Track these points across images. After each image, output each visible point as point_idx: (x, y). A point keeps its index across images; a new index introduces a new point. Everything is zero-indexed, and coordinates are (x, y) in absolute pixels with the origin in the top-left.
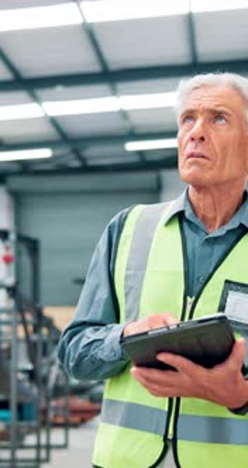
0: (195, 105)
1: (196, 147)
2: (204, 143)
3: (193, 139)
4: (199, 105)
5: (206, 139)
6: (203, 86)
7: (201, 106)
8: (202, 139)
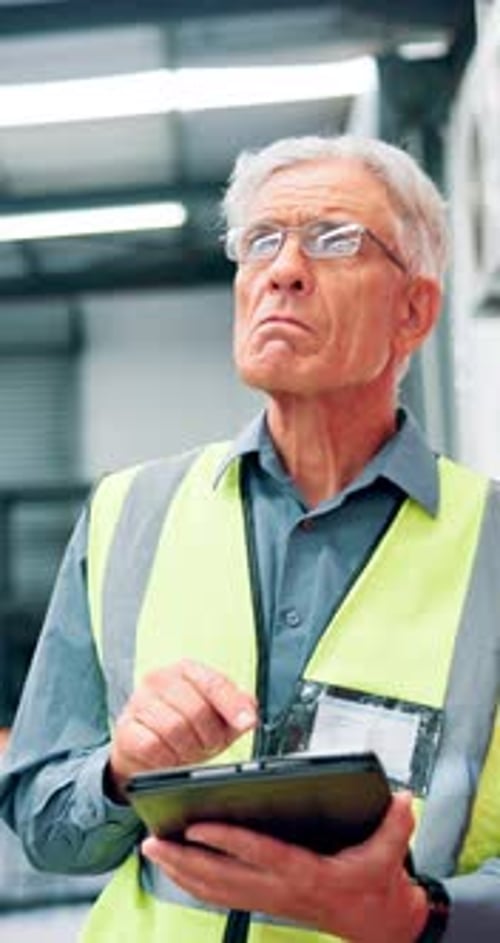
0: (276, 209)
1: (283, 303)
2: (301, 293)
3: (275, 286)
4: (290, 208)
5: (306, 286)
6: (298, 163)
7: (294, 212)
8: (297, 285)
